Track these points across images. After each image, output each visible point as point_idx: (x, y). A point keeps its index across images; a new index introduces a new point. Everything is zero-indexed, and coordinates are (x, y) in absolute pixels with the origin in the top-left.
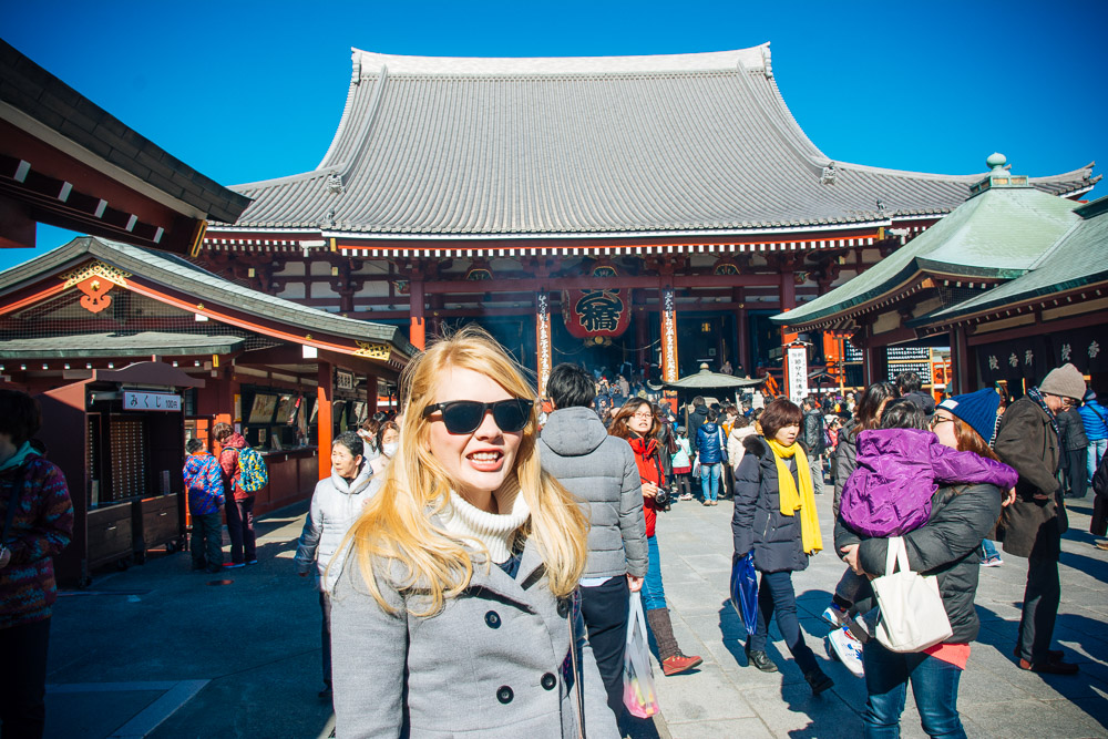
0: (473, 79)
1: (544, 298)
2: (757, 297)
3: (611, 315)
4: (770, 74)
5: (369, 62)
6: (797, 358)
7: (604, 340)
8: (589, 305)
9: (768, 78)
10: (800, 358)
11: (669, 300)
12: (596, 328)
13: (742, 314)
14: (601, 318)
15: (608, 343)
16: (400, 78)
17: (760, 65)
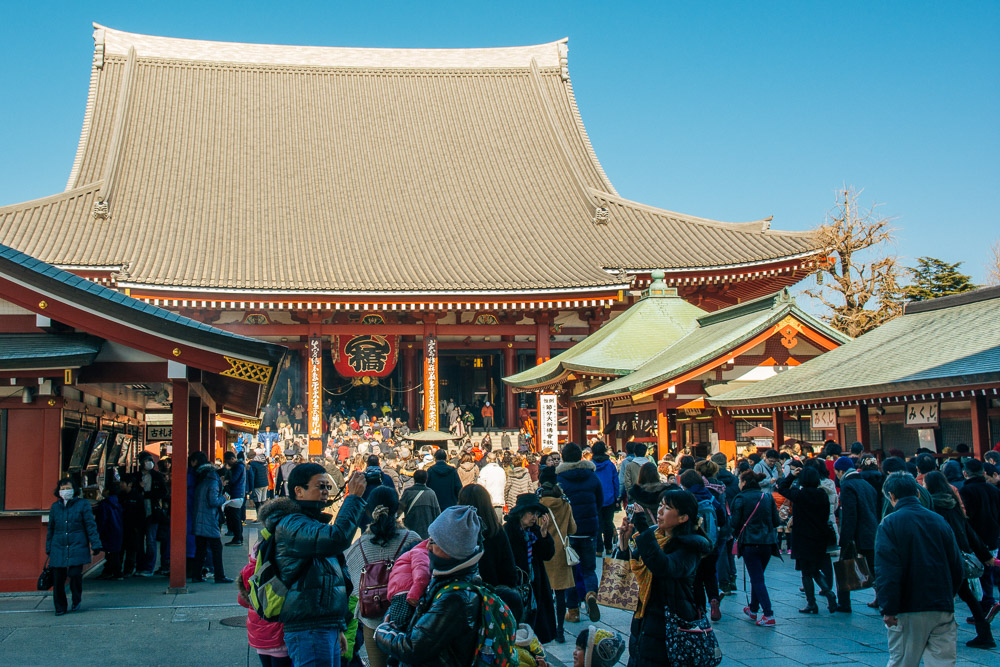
0: (233, 69)
1: (317, 343)
2: (527, 337)
3: (379, 356)
4: (565, 76)
5: (114, 41)
6: (549, 404)
7: (372, 380)
8: (357, 347)
9: (563, 80)
10: (551, 404)
11: (431, 348)
12: (364, 369)
13: (511, 354)
14: (368, 360)
15: (375, 383)
16: (150, 63)
17: (556, 64)
